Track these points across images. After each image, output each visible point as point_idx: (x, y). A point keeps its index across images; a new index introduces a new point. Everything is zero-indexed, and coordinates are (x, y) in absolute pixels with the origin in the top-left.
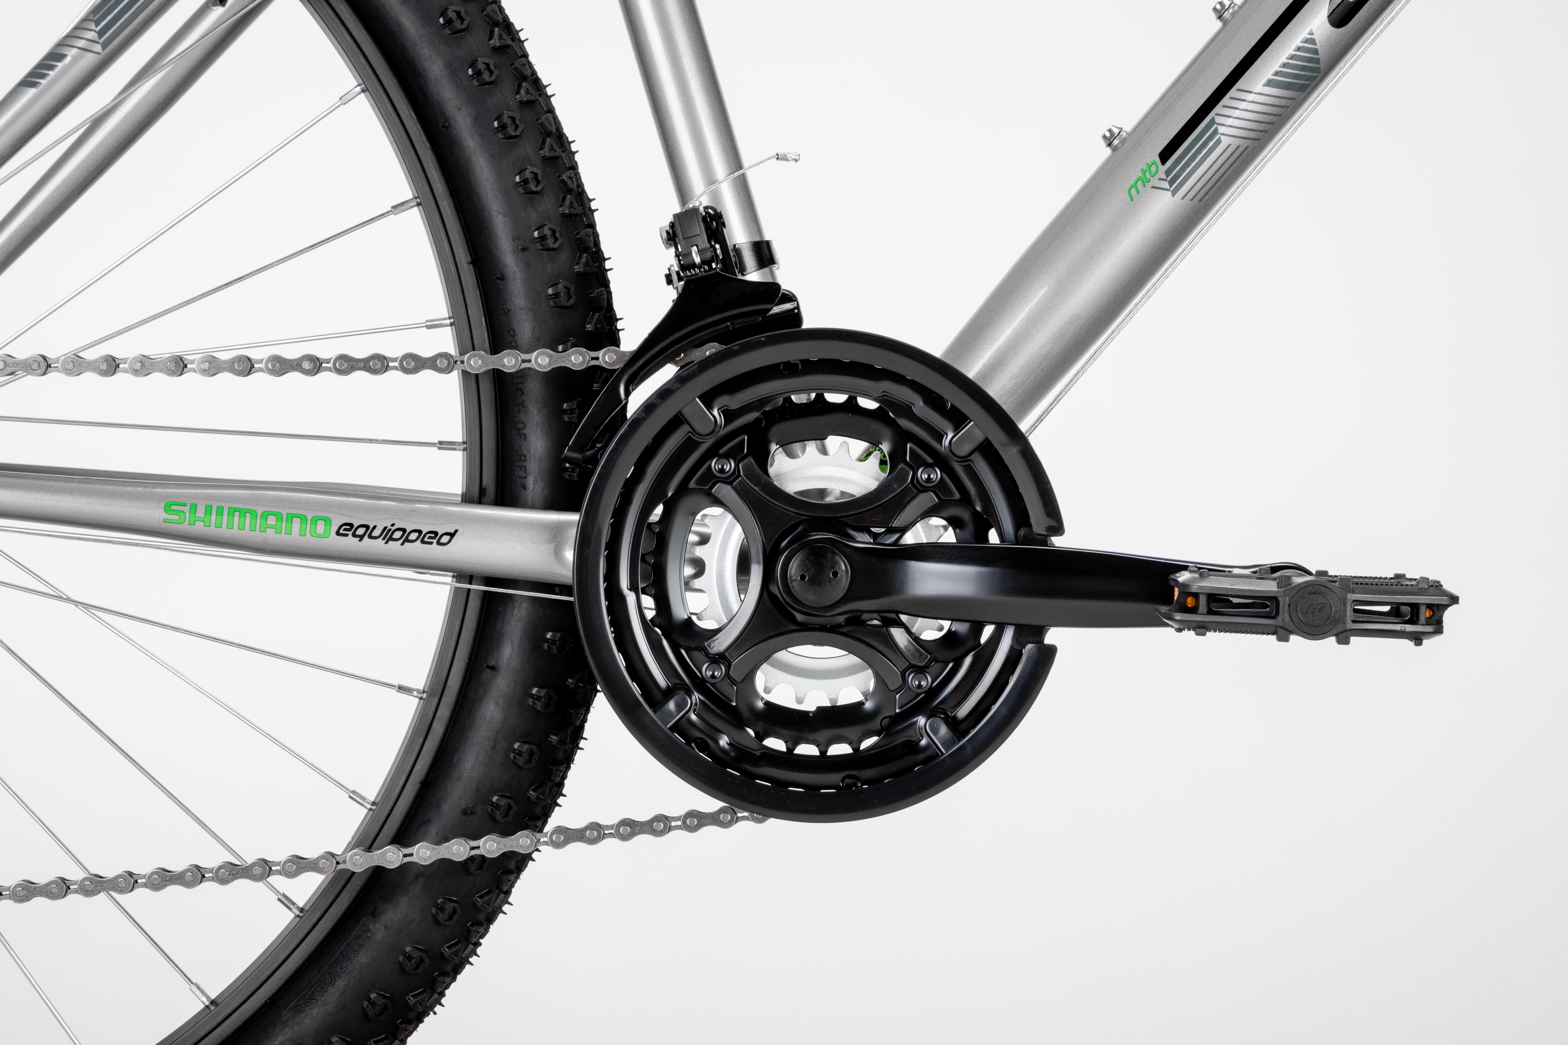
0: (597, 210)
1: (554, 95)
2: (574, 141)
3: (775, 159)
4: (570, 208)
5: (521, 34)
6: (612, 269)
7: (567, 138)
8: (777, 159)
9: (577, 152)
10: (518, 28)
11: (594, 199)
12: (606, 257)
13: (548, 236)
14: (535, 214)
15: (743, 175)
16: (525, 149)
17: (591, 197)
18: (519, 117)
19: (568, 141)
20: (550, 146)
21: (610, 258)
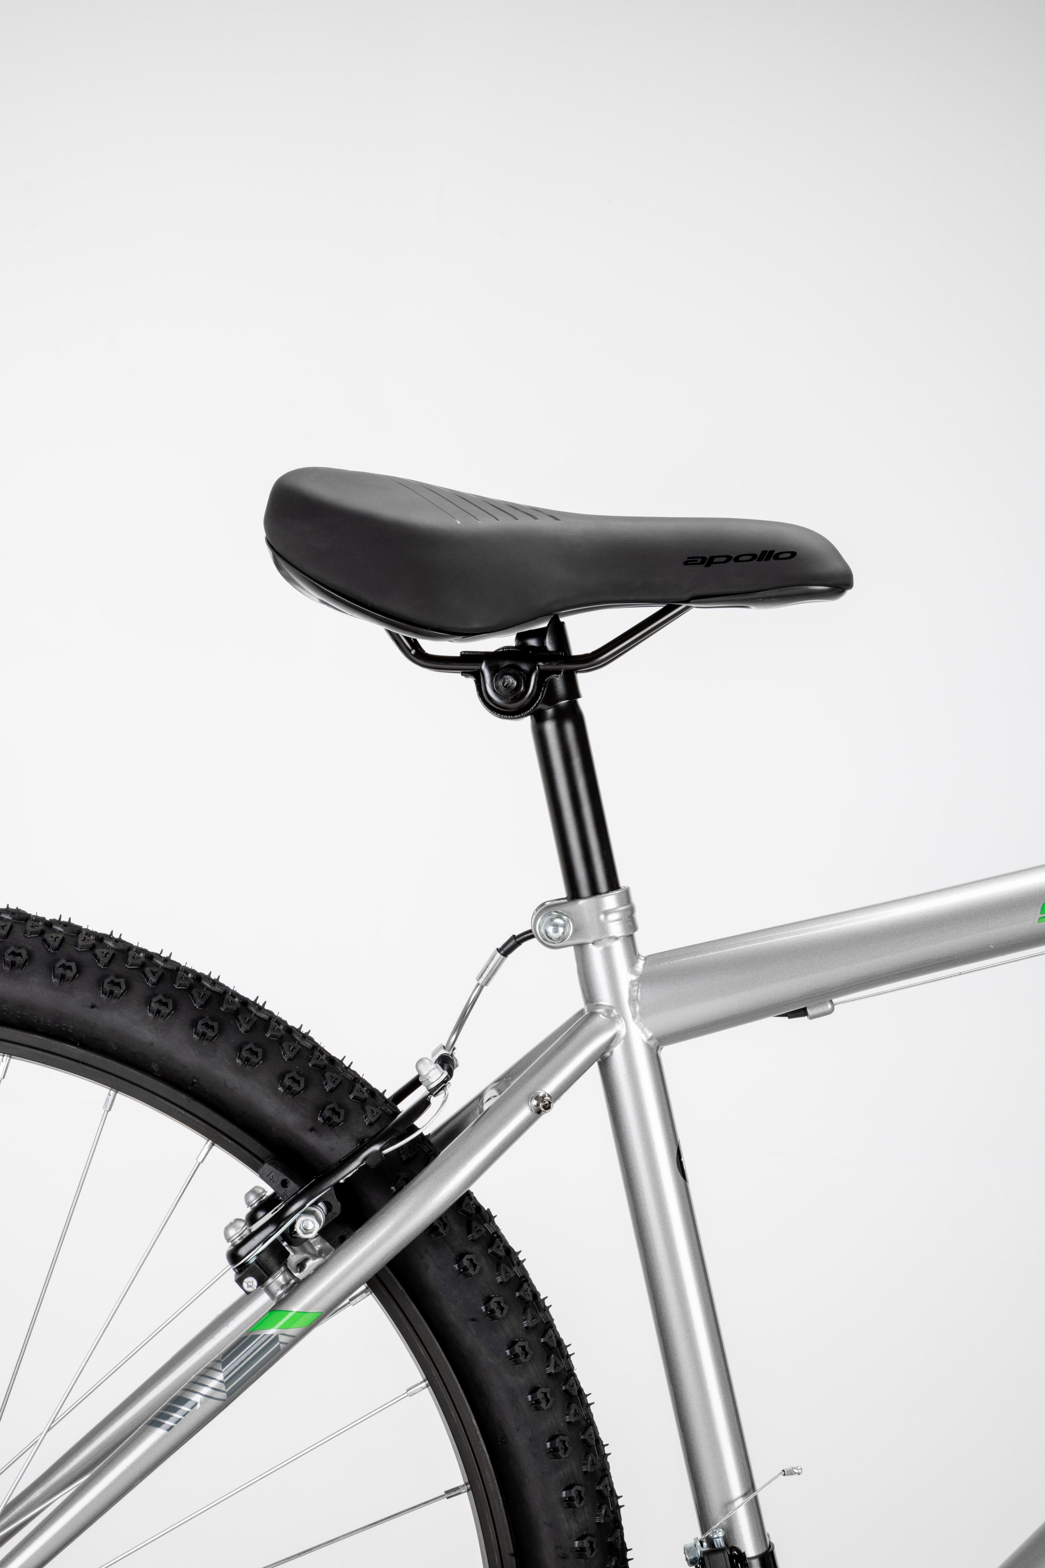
0: (623, 1506)
1: (593, 1403)
2: (607, 1445)
3: (782, 1476)
4: (605, 1518)
5: (568, 1349)
6: (632, 1559)
7: (602, 1442)
8: (784, 1475)
9: (610, 1454)
10: (566, 1343)
11: (621, 1497)
12: (628, 1548)
13: (587, 1549)
14: (576, 1526)
15: (756, 1498)
16: (571, 1466)
17: (618, 1495)
18: (568, 1440)
19: (602, 1444)
20: (592, 1462)
21: (631, 1549)
